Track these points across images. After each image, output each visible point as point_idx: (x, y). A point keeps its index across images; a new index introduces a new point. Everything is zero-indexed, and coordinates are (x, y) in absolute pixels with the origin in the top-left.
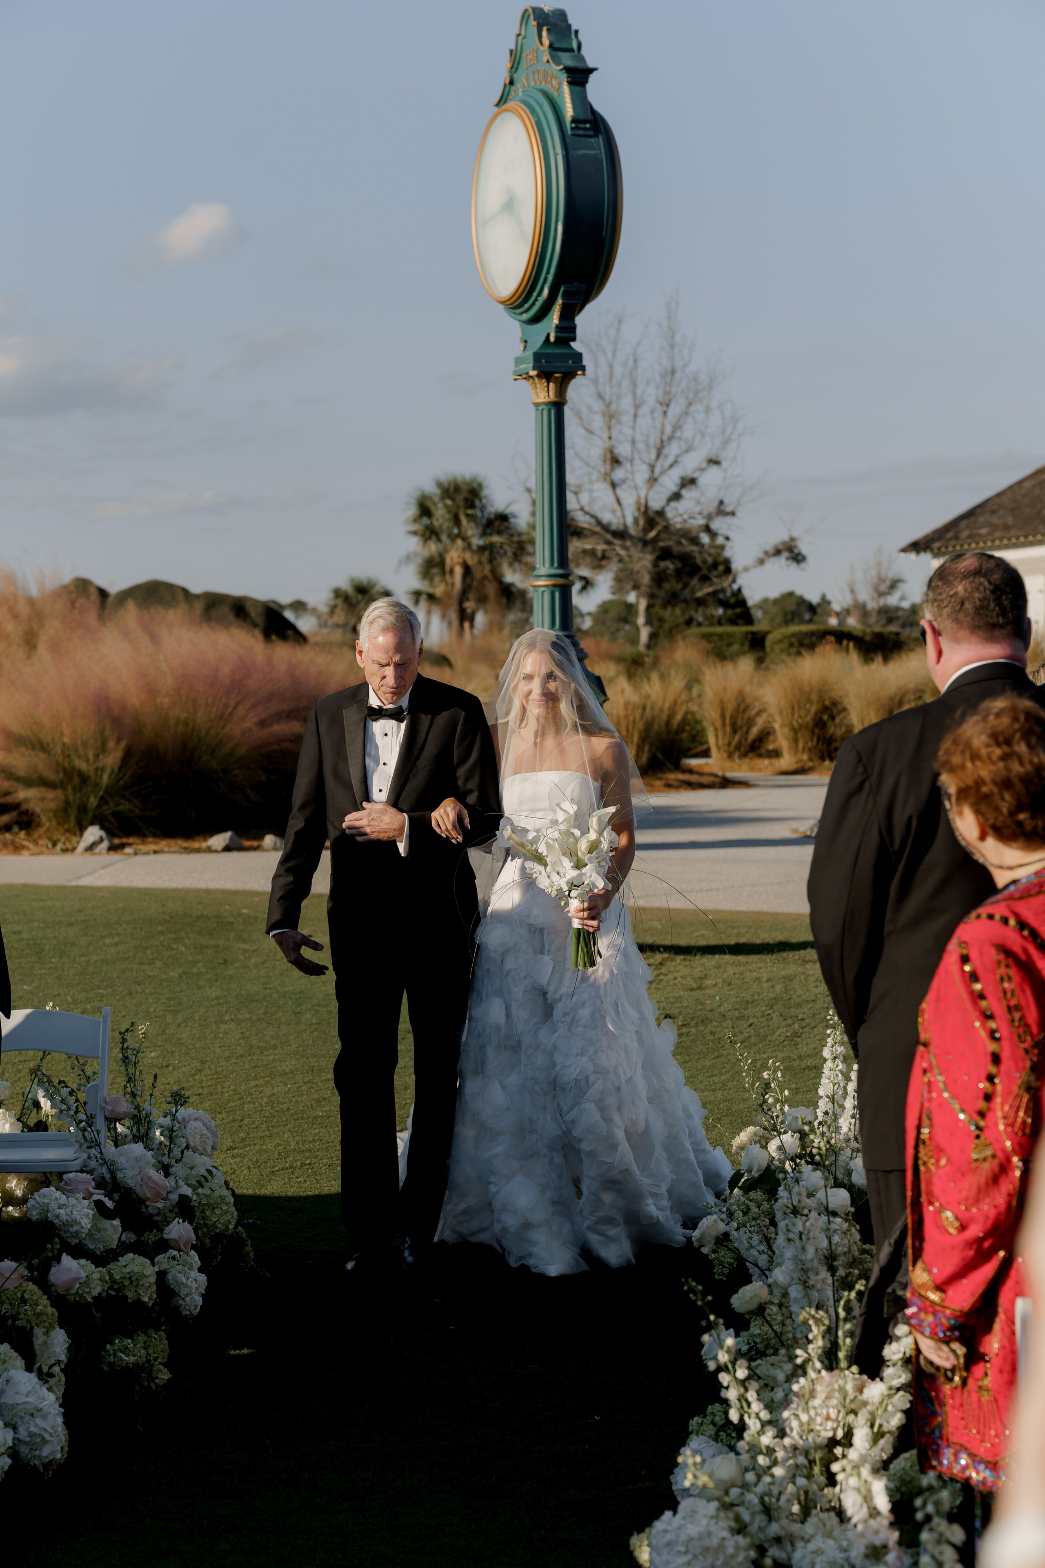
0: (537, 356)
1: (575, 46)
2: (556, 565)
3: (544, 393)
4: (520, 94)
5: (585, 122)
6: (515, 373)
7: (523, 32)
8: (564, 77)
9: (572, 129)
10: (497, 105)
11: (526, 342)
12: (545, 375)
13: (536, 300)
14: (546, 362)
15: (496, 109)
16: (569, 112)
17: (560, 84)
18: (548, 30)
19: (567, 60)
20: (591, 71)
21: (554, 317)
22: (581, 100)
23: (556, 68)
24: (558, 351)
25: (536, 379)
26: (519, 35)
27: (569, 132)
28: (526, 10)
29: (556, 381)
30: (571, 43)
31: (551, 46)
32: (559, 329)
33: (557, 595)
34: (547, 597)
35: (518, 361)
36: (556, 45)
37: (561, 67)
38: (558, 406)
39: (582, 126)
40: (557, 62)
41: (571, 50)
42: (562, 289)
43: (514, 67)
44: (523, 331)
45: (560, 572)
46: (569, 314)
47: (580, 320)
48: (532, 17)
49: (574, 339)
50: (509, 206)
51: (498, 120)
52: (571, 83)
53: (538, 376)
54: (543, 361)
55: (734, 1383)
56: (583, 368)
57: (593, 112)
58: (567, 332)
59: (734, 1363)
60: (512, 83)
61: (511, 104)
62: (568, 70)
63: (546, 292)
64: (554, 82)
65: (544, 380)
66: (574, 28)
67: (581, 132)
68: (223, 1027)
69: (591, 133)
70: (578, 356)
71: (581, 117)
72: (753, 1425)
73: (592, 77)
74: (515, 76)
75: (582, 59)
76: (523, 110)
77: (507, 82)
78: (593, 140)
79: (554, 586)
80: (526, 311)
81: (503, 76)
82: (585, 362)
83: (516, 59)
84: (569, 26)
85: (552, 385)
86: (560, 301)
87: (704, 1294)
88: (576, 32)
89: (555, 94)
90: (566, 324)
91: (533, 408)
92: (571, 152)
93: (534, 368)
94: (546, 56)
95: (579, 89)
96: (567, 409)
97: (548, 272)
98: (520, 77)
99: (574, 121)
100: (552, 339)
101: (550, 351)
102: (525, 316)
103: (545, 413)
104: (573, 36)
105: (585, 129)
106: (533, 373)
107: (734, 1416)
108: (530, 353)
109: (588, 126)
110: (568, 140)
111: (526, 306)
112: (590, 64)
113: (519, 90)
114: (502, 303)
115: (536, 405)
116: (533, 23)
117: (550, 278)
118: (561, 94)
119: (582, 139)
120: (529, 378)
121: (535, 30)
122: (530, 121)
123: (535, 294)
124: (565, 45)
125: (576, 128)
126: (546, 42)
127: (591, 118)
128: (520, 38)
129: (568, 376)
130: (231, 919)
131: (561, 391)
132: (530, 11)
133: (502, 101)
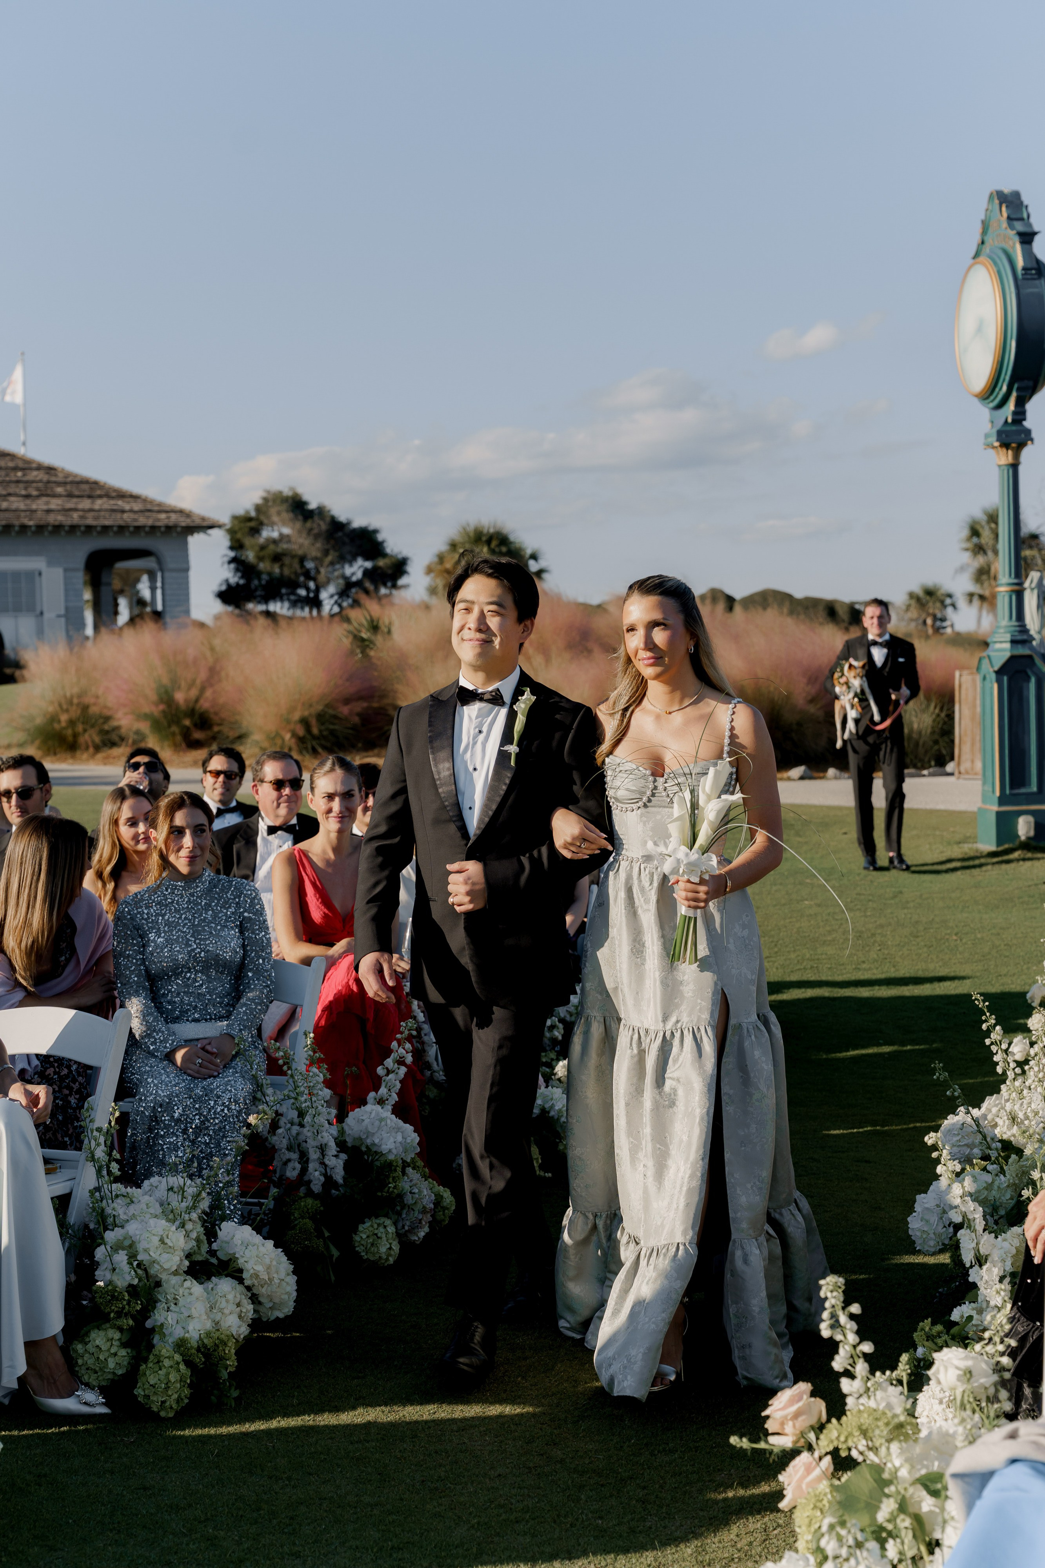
0: (1000, 433)
1: (1025, 216)
2: (1013, 575)
3: (1006, 457)
4: (988, 251)
5: (1031, 269)
6: (985, 444)
7: (990, 208)
8: (1017, 239)
9: (1022, 275)
10: (974, 258)
11: (992, 422)
12: (1005, 445)
13: (998, 393)
14: (1007, 436)
15: (972, 261)
16: (1020, 263)
17: (1014, 244)
18: (1007, 207)
19: (1020, 226)
20: (1035, 234)
21: (1011, 405)
22: (1029, 254)
23: (1012, 233)
24: (1014, 428)
25: (999, 449)
26: (987, 210)
27: (1020, 276)
28: (991, 194)
29: (1013, 449)
30: (1022, 213)
31: (1009, 218)
32: (1014, 413)
33: (1014, 598)
34: (1007, 599)
35: (987, 436)
36: (1013, 216)
37: (1014, 232)
38: (1014, 467)
39: (1029, 272)
40: (1012, 227)
41: (1022, 219)
42: (1016, 386)
43: (985, 231)
44: (991, 415)
45: (1016, 581)
46: (1021, 403)
47: (1029, 407)
48: (996, 198)
49: (1025, 419)
50: (980, 329)
51: (972, 271)
52: (1022, 242)
53: (1001, 446)
54: (1004, 436)
55: (999, 1052)
56: (1032, 440)
57: (1038, 261)
58: (1020, 415)
59: (1000, 1042)
60: (983, 243)
61: (982, 258)
62: (1020, 234)
63: (1005, 388)
64: (1011, 243)
65: (1004, 450)
66: (1025, 203)
67: (1029, 277)
68: (774, 888)
69: (1036, 277)
70: (1028, 432)
71: (1029, 266)
72: (1010, 1074)
73: (1037, 239)
74: (986, 239)
75: (1030, 225)
76: (988, 263)
77: (980, 242)
78: (1037, 282)
79: (1012, 591)
80: (992, 401)
81: (977, 238)
82: (1034, 435)
83: (985, 227)
84: (1022, 203)
85: (1010, 452)
86: (1014, 394)
87: (984, 1001)
88: (1027, 207)
89: (1010, 250)
90: (1019, 409)
91: (997, 469)
92: (1021, 291)
93: (997, 440)
94: (1005, 224)
95: (1026, 246)
96: (1021, 469)
97: (1006, 374)
98: (988, 239)
99: (1024, 269)
100: (1010, 420)
101: (1008, 428)
102: (992, 405)
103: (1006, 472)
104: (1024, 210)
105: (1032, 274)
106: (997, 444)
107: (999, 1070)
108: (994, 431)
109: (1034, 272)
110: (1019, 283)
111: (992, 398)
112: (1036, 229)
113: (987, 249)
114: (976, 396)
115: (999, 466)
116: (997, 202)
117: (1008, 378)
118: (1015, 251)
119: (1030, 282)
120: (994, 447)
121: (997, 207)
122: (993, 270)
123: (997, 390)
124: (1018, 216)
125: (1026, 274)
126: (1005, 214)
127: (1035, 265)
128: (988, 212)
129: (1021, 445)
130: (793, 822)
131: (1017, 456)
132: (995, 193)
133: (976, 255)
